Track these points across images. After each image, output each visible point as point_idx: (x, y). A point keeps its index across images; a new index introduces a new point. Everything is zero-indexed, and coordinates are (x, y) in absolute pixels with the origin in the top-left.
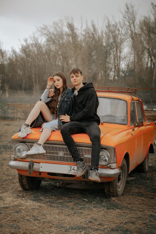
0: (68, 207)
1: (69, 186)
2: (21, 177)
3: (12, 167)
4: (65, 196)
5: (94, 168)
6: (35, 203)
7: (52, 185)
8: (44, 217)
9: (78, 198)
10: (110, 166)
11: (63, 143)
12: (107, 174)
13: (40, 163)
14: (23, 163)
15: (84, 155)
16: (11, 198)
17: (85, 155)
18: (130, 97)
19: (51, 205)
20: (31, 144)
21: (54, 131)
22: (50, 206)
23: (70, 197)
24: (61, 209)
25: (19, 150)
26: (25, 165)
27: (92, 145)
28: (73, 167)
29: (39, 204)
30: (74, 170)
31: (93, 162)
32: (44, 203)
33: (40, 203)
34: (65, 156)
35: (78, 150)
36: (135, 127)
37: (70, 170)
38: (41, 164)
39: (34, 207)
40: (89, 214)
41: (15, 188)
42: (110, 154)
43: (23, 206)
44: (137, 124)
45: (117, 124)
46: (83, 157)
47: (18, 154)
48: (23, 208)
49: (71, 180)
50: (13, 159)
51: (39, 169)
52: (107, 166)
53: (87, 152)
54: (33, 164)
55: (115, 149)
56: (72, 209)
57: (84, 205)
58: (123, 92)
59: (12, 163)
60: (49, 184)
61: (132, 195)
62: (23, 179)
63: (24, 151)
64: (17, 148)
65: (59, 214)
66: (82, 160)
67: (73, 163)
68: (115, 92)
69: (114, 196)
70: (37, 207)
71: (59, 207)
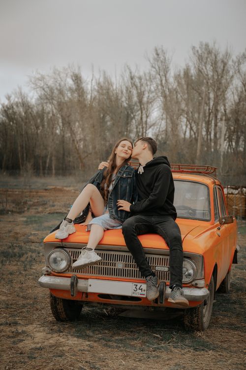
0: (133, 346)
1: (123, 315)
2: (54, 301)
3: (42, 285)
4: (123, 331)
5: (177, 285)
6: (81, 341)
7: (97, 313)
8: (104, 363)
9: (144, 333)
10: (196, 284)
11: (126, 248)
12: (191, 296)
13: (87, 279)
14: (62, 280)
15: (155, 267)
16: (42, 333)
17: (156, 268)
18: (212, 180)
19: (106, 344)
20: (75, 250)
21: (108, 229)
22: (106, 345)
23: (132, 332)
24: (126, 351)
25: (55, 261)
26: (64, 282)
27: (170, 251)
28: (139, 285)
29: (88, 343)
30: (142, 289)
31: (173, 277)
32: (95, 341)
33: (89, 341)
34: (127, 268)
35: (148, 260)
36: (220, 224)
37: (135, 290)
38: (90, 280)
39: (82, 348)
40: (171, 359)
41: (42, 318)
42: (195, 264)
43: (64, 346)
44: (224, 220)
45: (196, 220)
46: (154, 271)
47: (54, 266)
48: (64, 348)
49: (132, 306)
50: (46, 273)
51: (87, 289)
52: (190, 284)
53: (161, 262)
54: (77, 279)
55: (203, 257)
56: (142, 351)
57: (159, 344)
58: (200, 172)
59: (44, 279)
60: (93, 311)
61: (222, 327)
62: (58, 303)
63: (62, 260)
64: (53, 256)
65: (125, 358)
66: (153, 274)
67: (140, 279)
68: (188, 172)
69: (198, 330)
70: (86, 348)
71: (120, 347)
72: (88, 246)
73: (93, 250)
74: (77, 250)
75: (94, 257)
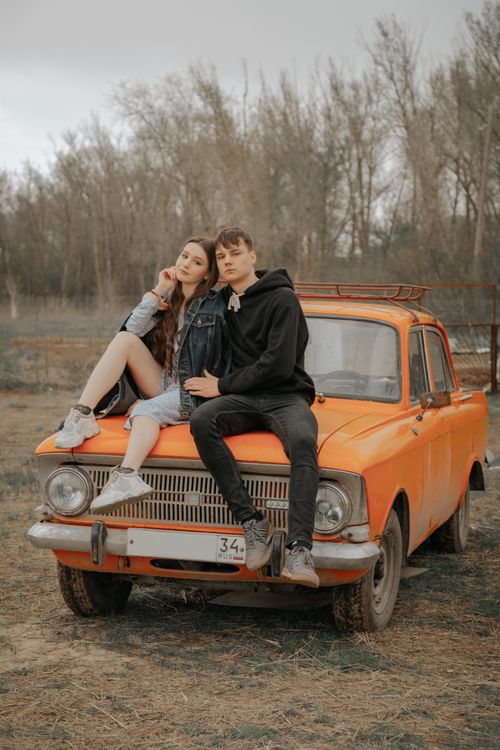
0: (218, 666)
1: (219, 601)
2: (67, 573)
3: (38, 543)
4: (208, 633)
5: (300, 543)
6: (112, 655)
7: (165, 599)
8: (144, 700)
9: (249, 637)
10: (350, 535)
11: (200, 463)
12: (340, 559)
13: (126, 528)
14: (75, 531)
15: (266, 500)
16: (38, 642)
17: (268, 503)
18: (408, 314)
19: (163, 661)
20: (102, 469)
21: (169, 425)
22: (163, 663)
23: (225, 635)
24: (198, 674)
25: (60, 490)
26: (78, 536)
27: (292, 468)
28: (231, 539)
29: (127, 659)
30: (236, 548)
31: (295, 524)
32: (142, 656)
33: (130, 655)
34: (208, 505)
35: (246, 485)
36: (423, 408)
37: (224, 549)
38: (130, 530)
39: (112, 670)
40: (288, 688)
41: (48, 609)
42: (348, 495)
43: (76, 666)
44: (430, 400)
45: (368, 400)
46: (263, 509)
47: (58, 502)
48: (74, 671)
49: (225, 582)
50: (42, 517)
51: (125, 549)
52: (338, 535)
53: (276, 491)
54: (104, 531)
55: (362, 479)
56: (233, 673)
57: (271, 660)
58: (385, 299)
59: (40, 531)
60: (157, 595)
61: (420, 624)
62: (75, 579)
63: (75, 490)
64: (55, 482)
65: (190, 689)
66: (259, 516)
67: (230, 526)
68: (359, 298)
69: (362, 630)
70: (121, 669)
71: (189, 667)
72: (125, 465)
73: (136, 473)
74: (105, 469)
75: (137, 487)
